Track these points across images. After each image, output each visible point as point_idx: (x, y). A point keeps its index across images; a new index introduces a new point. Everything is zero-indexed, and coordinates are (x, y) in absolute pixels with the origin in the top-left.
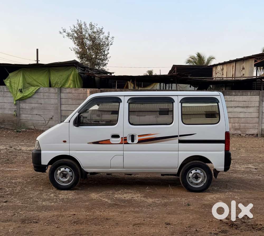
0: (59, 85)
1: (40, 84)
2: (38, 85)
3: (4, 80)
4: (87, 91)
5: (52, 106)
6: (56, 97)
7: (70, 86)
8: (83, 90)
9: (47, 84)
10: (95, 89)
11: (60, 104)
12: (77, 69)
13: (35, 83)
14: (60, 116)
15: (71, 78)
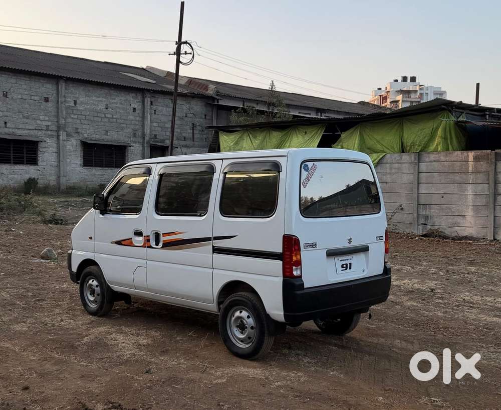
0: (416, 147)
1: (387, 148)
2: (383, 151)
3: (333, 144)
4: (468, 156)
5: (404, 185)
6: (412, 171)
7: (438, 149)
8: (460, 154)
9: (397, 147)
10: (484, 151)
11: (416, 184)
12: (453, 115)
13: (379, 147)
14: (416, 205)
15: (440, 132)
